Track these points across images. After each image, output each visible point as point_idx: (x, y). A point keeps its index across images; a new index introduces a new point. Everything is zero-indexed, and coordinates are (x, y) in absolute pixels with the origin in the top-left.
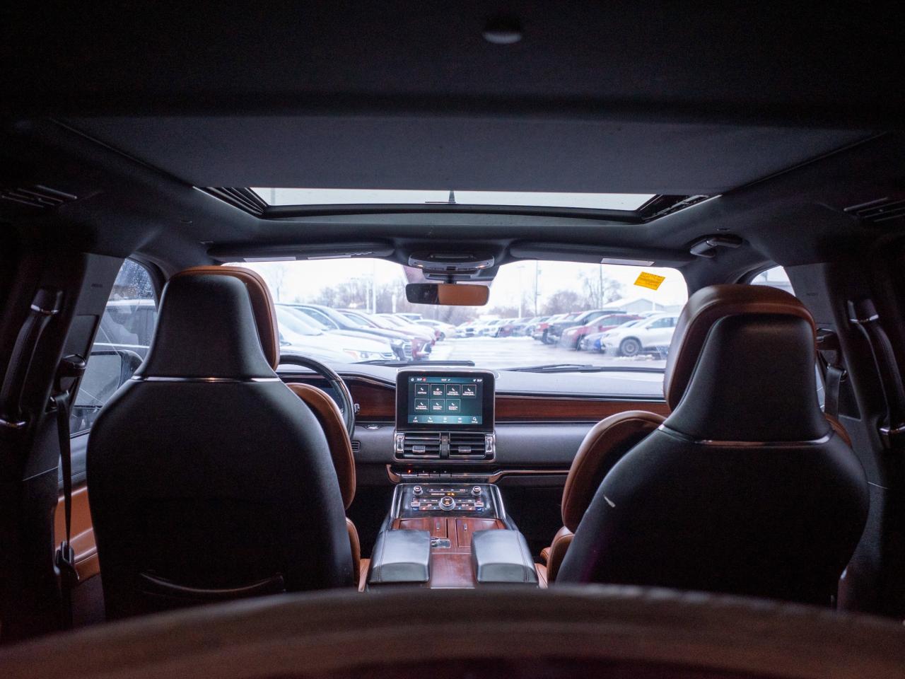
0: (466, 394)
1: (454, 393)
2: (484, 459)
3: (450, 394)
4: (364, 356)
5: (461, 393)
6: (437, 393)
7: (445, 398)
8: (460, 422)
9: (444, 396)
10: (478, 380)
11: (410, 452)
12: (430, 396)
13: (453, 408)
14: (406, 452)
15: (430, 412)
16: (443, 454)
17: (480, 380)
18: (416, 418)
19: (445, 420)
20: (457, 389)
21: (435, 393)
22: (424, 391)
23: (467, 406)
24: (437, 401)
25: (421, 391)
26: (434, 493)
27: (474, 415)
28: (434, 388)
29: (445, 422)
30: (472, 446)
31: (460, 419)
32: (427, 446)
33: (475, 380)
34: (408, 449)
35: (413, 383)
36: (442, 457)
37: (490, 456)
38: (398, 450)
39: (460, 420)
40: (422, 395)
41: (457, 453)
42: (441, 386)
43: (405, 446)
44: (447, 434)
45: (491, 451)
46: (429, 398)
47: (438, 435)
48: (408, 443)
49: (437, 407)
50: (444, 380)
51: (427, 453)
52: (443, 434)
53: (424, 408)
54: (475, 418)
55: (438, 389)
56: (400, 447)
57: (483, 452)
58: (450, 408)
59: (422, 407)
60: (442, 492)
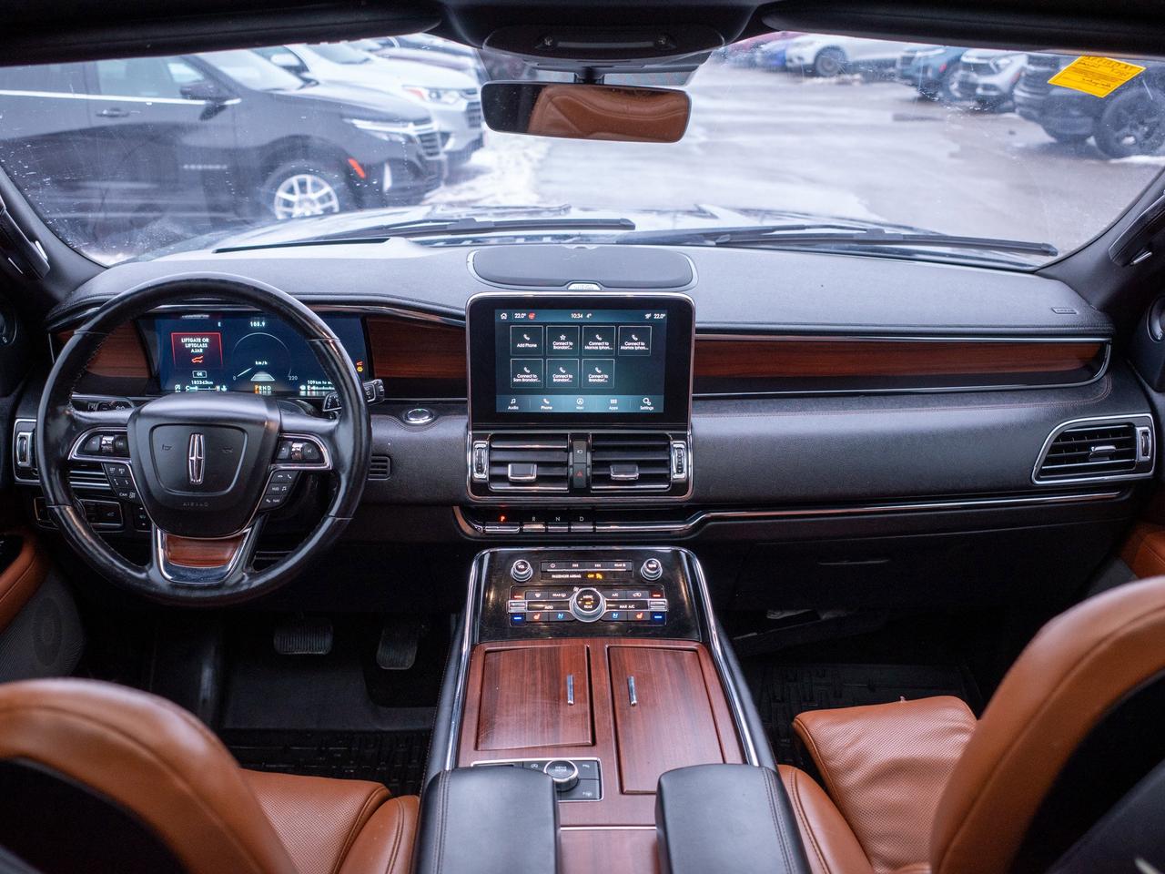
0: (628, 346)
1: (599, 345)
2: (665, 494)
3: (592, 346)
4: (434, 95)
5: (616, 344)
6: (562, 345)
7: (580, 358)
8: (614, 409)
9: (578, 352)
10: (657, 316)
11: (504, 478)
12: (545, 352)
13: (597, 378)
14: (494, 478)
15: (547, 388)
16: (576, 484)
17: (660, 316)
18: (514, 401)
19: (580, 404)
20: (607, 335)
21: (557, 346)
22: (529, 342)
23: (629, 374)
24: (561, 364)
25: (525, 341)
26: (558, 572)
27: (645, 394)
28: (555, 333)
29: (580, 409)
30: (641, 464)
31: (614, 401)
32: (540, 464)
33: (648, 316)
34: (497, 471)
35: (507, 324)
36: (574, 491)
37: (680, 488)
38: (477, 475)
39: (613, 404)
40: (526, 351)
41: (607, 479)
42: (571, 331)
43: (493, 464)
44: (584, 437)
45: (683, 476)
46: (543, 357)
47: (564, 437)
48: (498, 457)
49: (562, 377)
50: (577, 316)
51: (541, 479)
52: (575, 437)
53: (533, 379)
54: (647, 401)
55: (563, 337)
56: (480, 470)
57: (664, 478)
58: (592, 379)
59: (527, 377)
60: (574, 571)
